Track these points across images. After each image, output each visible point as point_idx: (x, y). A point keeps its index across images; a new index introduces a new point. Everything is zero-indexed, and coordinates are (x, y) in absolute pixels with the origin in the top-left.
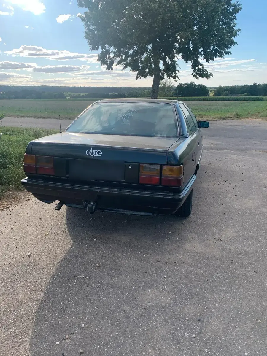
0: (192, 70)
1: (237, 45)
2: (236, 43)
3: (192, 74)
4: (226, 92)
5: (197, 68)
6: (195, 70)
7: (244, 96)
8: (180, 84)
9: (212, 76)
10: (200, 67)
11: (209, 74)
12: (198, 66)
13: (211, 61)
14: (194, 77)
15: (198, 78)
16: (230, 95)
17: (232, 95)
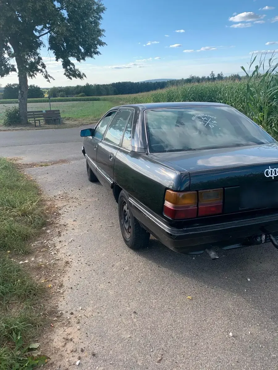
0: (64, 70)
1: (106, 45)
2: (105, 43)
3: (65, 74)
4: (61, 93)
5: (68, 67)
6: (67, 70)
7: (79, 96)
8: (8, 84)
9: (85, 76)
10: (71, 66)
11: (81, 74)
12: (70, 66)
13: (82, 61)
14: (67, 77)
15: (71, 78)
16: (66, 96)
17: (68, 96)
